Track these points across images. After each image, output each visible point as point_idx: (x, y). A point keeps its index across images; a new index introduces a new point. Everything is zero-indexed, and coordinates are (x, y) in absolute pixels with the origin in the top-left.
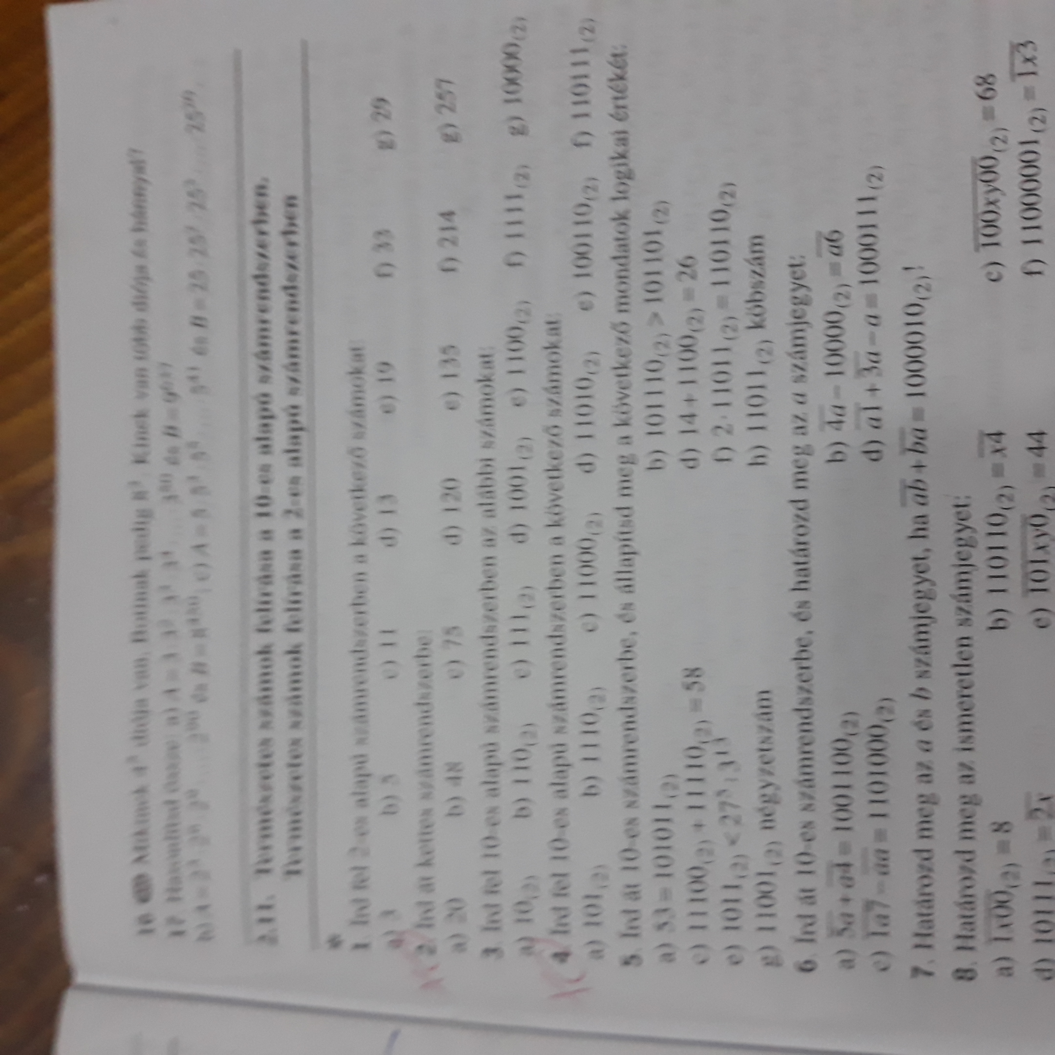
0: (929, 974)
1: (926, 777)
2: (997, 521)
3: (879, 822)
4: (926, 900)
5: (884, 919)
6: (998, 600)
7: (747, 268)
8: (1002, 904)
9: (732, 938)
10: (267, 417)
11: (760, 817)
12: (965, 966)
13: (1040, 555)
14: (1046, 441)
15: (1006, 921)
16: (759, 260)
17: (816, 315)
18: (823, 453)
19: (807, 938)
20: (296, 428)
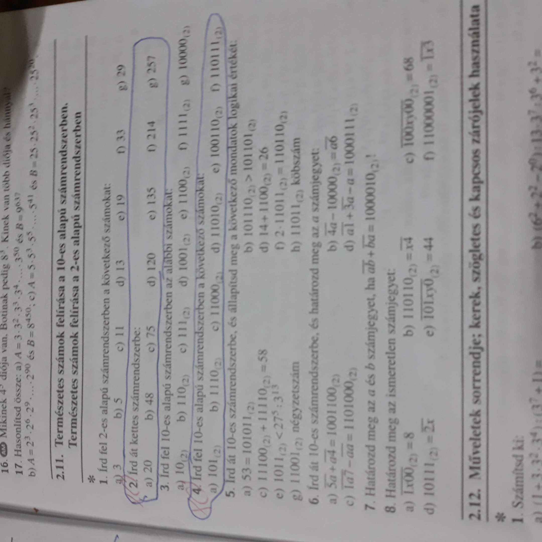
0: (373, 508)
1: (372, 409)
2: (408, 282)
3: (349, 431)
4: (372, 471)
5: (351, 480)
6: (408, 322)
7: (292, 154)
8: (409, 475)
9: (279, 485)
10: (64, 221)
11: (292, 426)
12: (390, 505)
13: (430, 299)
14: (433, 243)
15: (410, 483)
16: (298, 150)
17: (324, 178)
18: (326, 246)
19: (314, 487)
20: (77, 227)
